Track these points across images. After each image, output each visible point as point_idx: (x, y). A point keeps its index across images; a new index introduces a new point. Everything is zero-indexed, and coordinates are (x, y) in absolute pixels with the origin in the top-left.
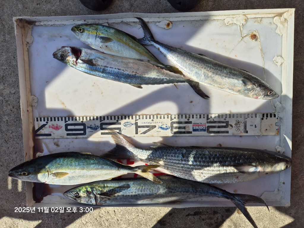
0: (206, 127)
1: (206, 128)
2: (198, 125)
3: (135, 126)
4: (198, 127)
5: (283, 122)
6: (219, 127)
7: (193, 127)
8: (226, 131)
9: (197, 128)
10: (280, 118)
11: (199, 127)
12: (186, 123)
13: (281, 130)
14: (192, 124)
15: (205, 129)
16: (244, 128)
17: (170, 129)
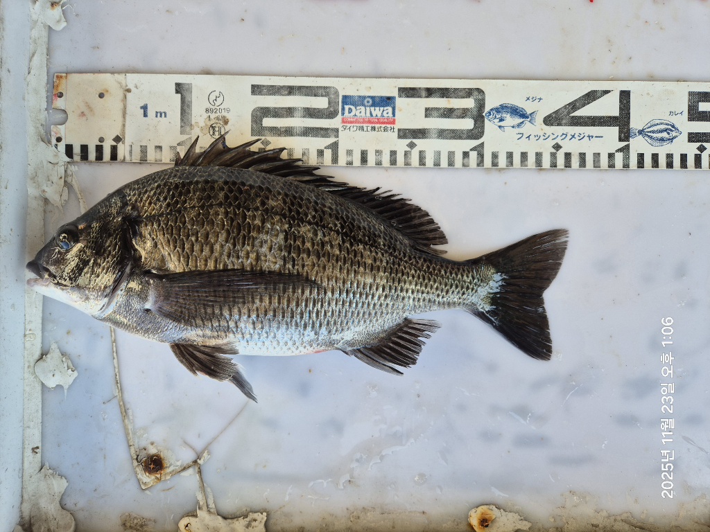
0: (343, 114)
1: (343, 109)
2: (375, 124)
3: (632, 125)
4: (374, 115)
5: (39, 125)
6: (290, 112)
7: (394, 114)
8: (260, 93)
9: (377, 112)
10: (49, 142)
11: (368, 114)
12: (421, 133)
13: (43, 94)
14: (397, 126)
15: (344, 103)
16: (189, 106)
17: (487, 109)
